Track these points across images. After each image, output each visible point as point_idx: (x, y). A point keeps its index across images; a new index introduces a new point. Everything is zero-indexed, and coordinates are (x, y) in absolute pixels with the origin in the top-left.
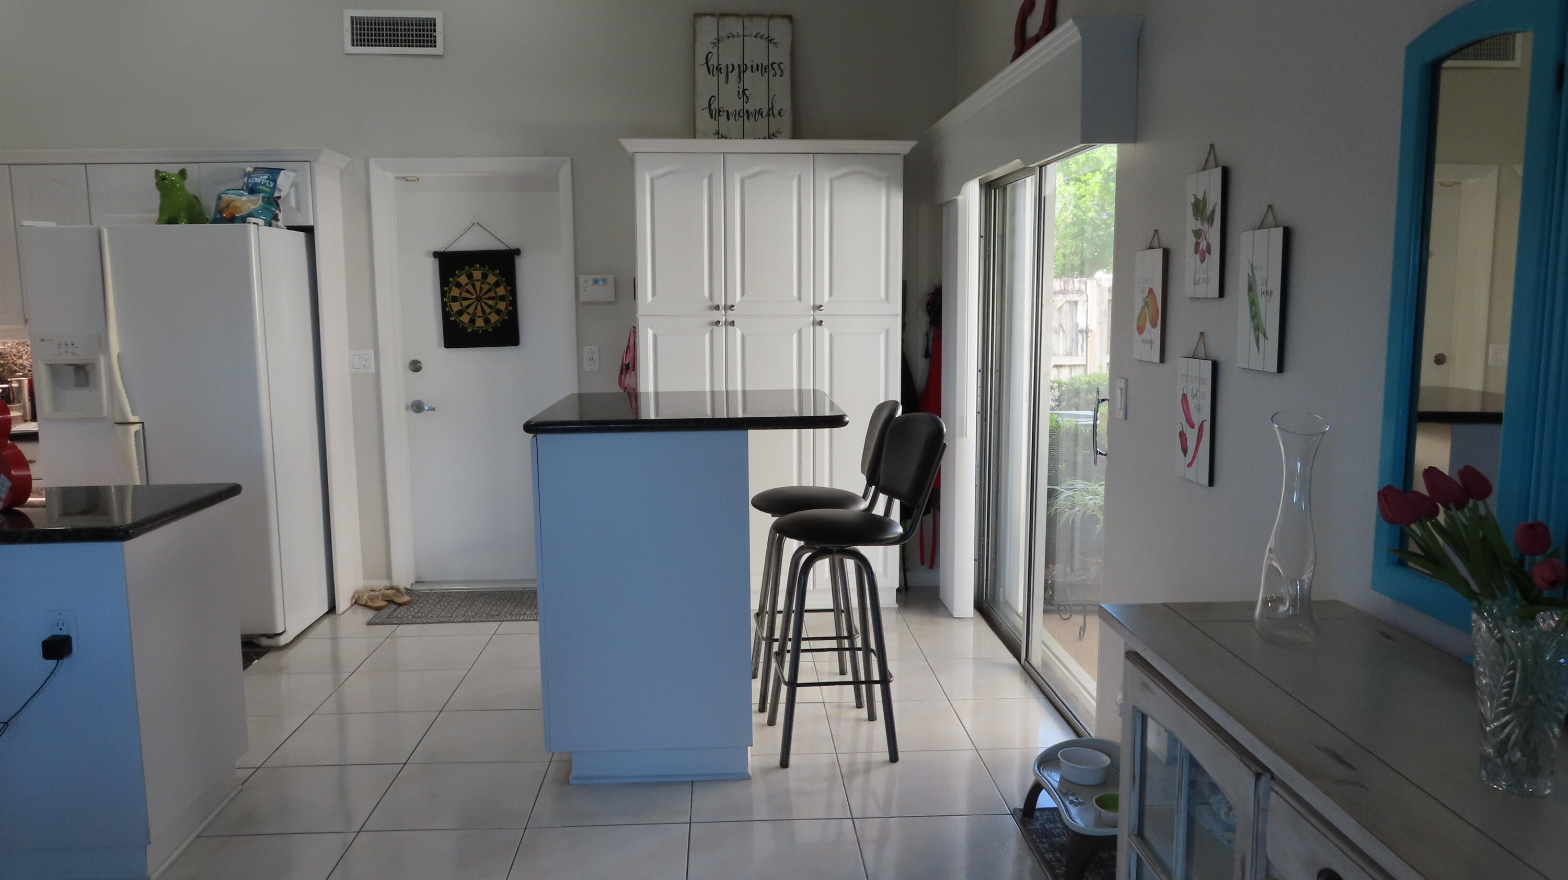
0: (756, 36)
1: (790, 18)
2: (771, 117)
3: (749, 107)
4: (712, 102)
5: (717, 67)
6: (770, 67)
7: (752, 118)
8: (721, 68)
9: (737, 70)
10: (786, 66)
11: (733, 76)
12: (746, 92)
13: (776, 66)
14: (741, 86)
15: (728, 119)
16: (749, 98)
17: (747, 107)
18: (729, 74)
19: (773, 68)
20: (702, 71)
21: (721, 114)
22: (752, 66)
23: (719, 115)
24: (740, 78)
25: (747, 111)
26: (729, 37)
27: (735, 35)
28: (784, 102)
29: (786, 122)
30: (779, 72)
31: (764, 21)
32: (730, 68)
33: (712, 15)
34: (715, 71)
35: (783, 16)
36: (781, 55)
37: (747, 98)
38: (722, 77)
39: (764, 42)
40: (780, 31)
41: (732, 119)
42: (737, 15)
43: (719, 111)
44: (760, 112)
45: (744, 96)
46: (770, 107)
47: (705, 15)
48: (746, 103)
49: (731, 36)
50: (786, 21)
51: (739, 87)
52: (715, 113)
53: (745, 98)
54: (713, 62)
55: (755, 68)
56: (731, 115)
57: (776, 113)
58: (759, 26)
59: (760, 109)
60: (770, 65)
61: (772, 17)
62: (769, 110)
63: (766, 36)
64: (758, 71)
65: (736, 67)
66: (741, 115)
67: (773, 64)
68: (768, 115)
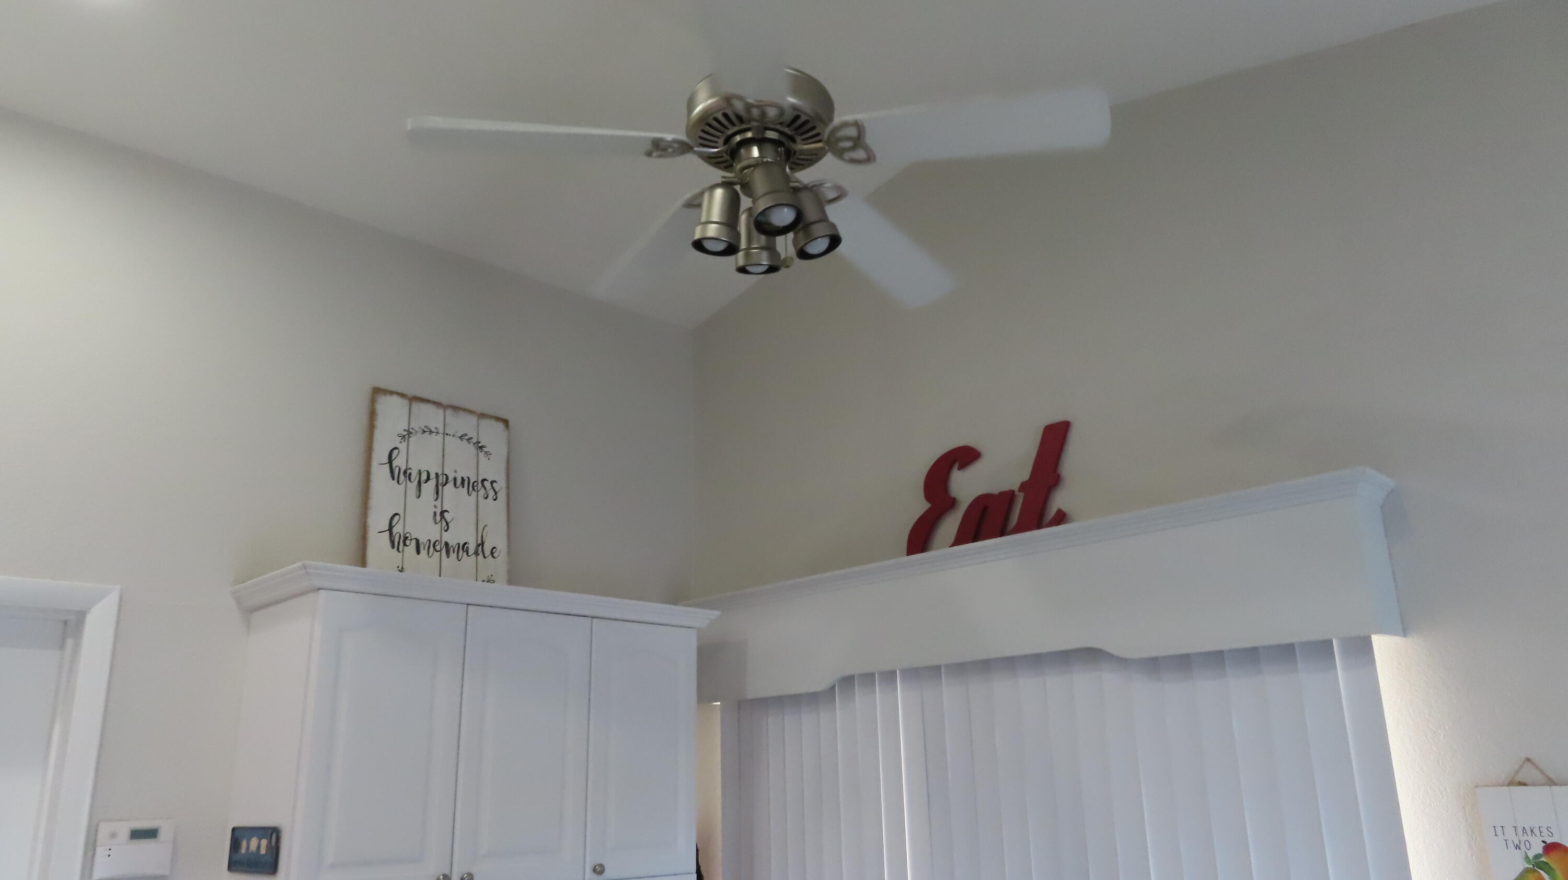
0: (461, 437)
1: (506, 422)
2: (481, 556)
3: (452, 538)
4: (394, 524)
5: (405, 472)
6: (480, 485)
7: (453, 556)
8: (410, 474)
9: (432, 483)
10: (501, 485)
11: (428, 488)
12: (446, 514)
13: (487, 484)
14: (438, 503)
15: (418, 552)
16: (450, 524)
17: (447, 537)
18: (423, 485)
19: (483, 486)
20: (380, 473)
21: (408, 542)
22: (455, 479)
23: (405, 545)
24: (437, 493)
25: (447, 544)
26: (424, 432)
27: (433, 430)
28: (496, 538)
29: (499, 566)
30: (491, 493)
31: (473, 420)
32: (424, 477)
33: (402, 395)
34: (402, 477)
35: (498, 419)
36: (492, 470)
37: (447, 524)
38: (413, 486)
39: (472, 449)
40: (492, 434)
41: (423, 552)
42: (437, 404)
43: (406, 538)
44: (464, 547)
45: (443, 520)
46: (479, 542)
47: (392, 393)
48: (446, 531)
49: (427, 431)
50: (501, 426)
51: (435, 506)
52: (398, 542)
53: (444, 524)
54: (399, 462)
55: (459, 482)
56: (422, 547)
57: (487, 552)
58: (466, 424)
59: (465, 543)
60: (480, 482)
61: (482, 416)
62: (478, 545)
63: (474, 440)
64: (463, 487)
65: (433, 476)
66: (438, 548)
67: (483, 480)
68: (476, 553)
